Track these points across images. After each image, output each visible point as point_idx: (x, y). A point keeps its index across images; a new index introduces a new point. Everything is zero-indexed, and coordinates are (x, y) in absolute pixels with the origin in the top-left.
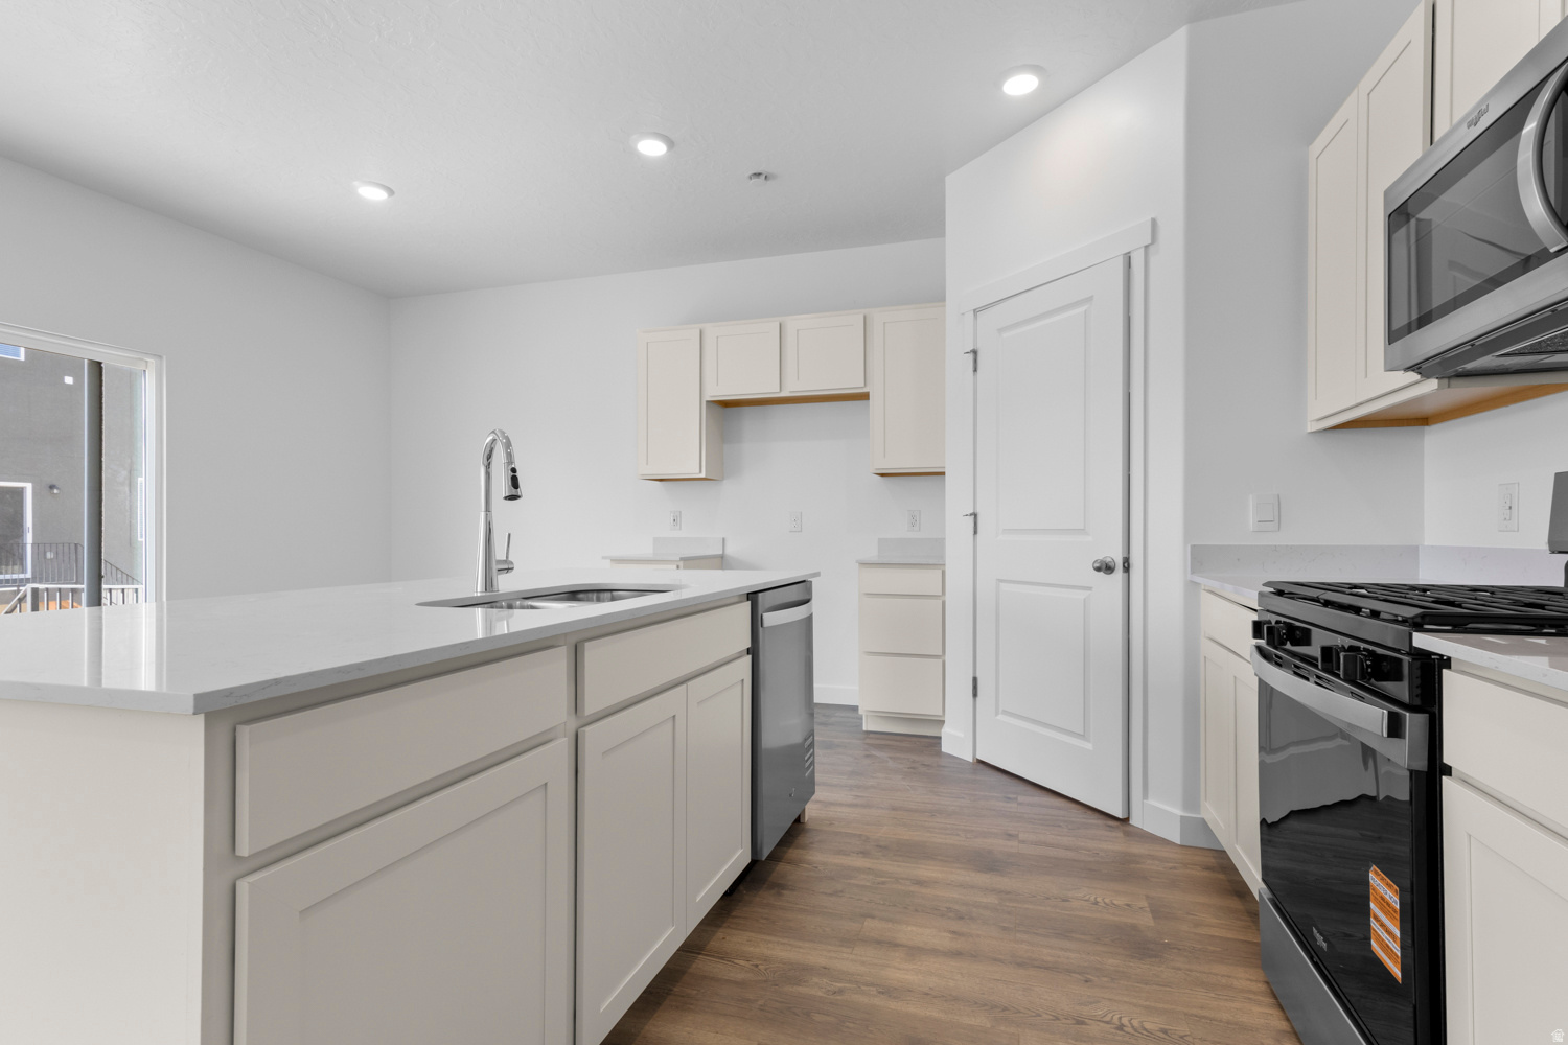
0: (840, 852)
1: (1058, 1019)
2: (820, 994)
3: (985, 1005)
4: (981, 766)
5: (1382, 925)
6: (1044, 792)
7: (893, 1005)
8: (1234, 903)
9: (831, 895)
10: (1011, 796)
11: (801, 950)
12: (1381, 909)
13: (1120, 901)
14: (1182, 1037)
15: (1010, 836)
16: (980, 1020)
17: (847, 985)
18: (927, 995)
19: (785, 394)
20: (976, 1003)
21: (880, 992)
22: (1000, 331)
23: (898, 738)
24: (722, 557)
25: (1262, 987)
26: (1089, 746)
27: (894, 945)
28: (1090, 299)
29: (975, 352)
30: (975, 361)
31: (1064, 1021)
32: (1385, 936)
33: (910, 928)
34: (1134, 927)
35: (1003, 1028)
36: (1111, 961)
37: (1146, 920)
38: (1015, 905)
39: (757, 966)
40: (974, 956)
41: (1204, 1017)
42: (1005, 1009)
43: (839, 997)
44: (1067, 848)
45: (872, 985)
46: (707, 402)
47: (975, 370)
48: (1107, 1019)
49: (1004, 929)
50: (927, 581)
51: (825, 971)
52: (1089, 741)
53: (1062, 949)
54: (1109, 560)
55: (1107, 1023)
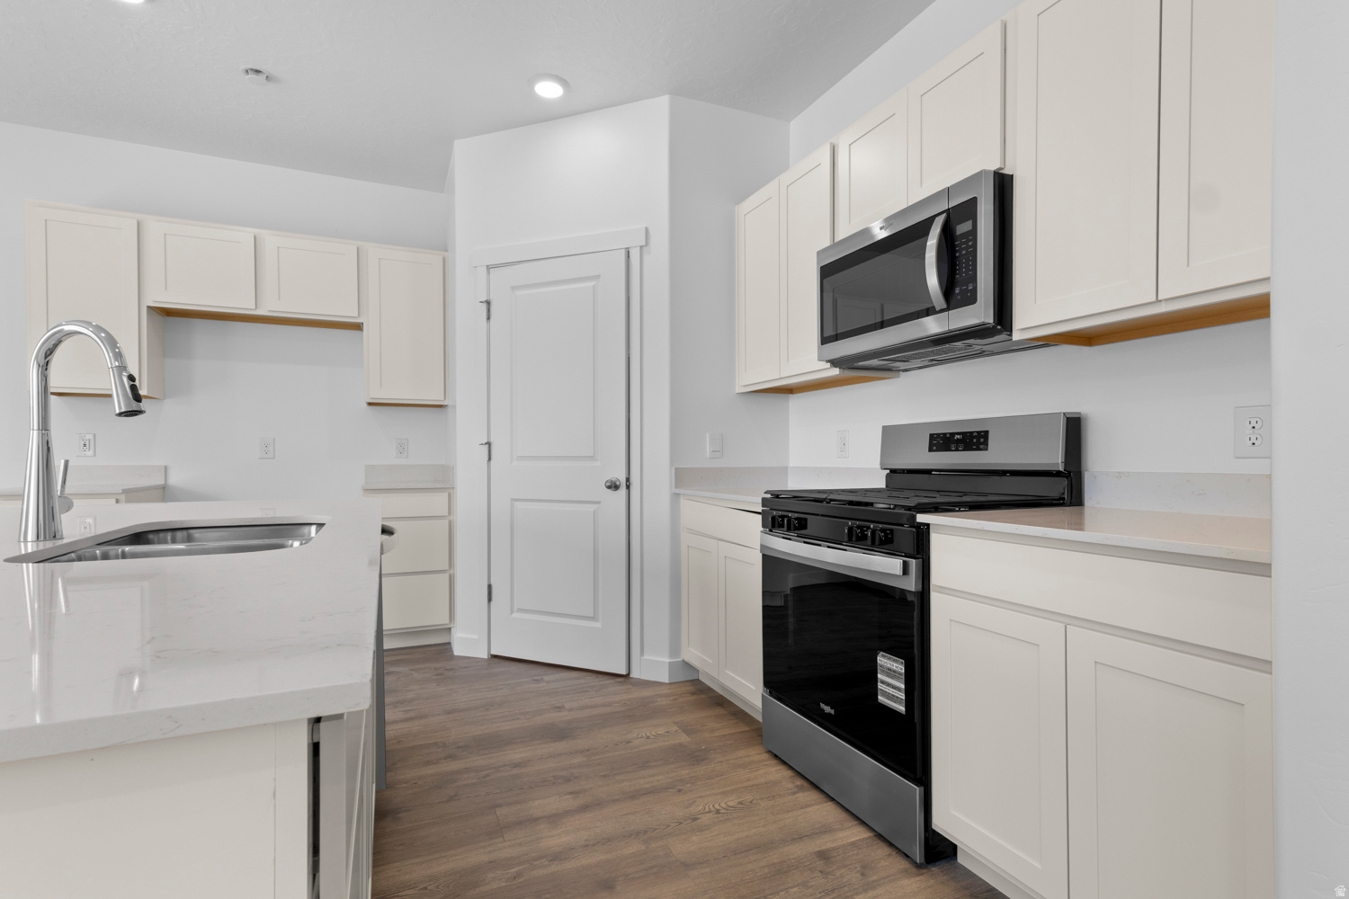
0: (428, 763)
1: (681, 823)
2: (503, 884)
3: (631, 835)
4: (496, 660)
5: (889, 685)
6: (559, 669)
7: (569, 865)
8: (720, 711)
9: (448, 801)
10: (536, 678)
11: (458, 857)
12: (888, 676)
13: (661, 731)
14: (751, 802)
15: (559, 708)
16: (635, 847)
17: (521, 867)
18: (587, 846)
19: (261, 312)
20: (625, 837)
21: (551, 861)
22: (514, 288)
23: (405, 651)
24: (164, 488)
25: (766, 756)
26: (598, 625)
27: (534, 820)
28: (597, 277)
29: (488, 303)
30: (489, 310)
31: (685, 823)
32: (891, 691)
33: (537, 803)
34: (681, 745)
35: (654, 845)
36: (683, 772)
37: (684, 738)
38: (598, 757)
39: (426, 888)
40: (598, 804)
41: (753, 786)
42: (646, 832)
43: (521, 880)
44: (604, 705)
45: (540, 858)
46: (149, 307)
47: (489, 318)
48: (707, 810)
49: (604, 776)
50: (437, 503)
51: (494, 865)
52: (597, 621)
53: (650, 776)
54: (614, 480)
55: (709, 812)
